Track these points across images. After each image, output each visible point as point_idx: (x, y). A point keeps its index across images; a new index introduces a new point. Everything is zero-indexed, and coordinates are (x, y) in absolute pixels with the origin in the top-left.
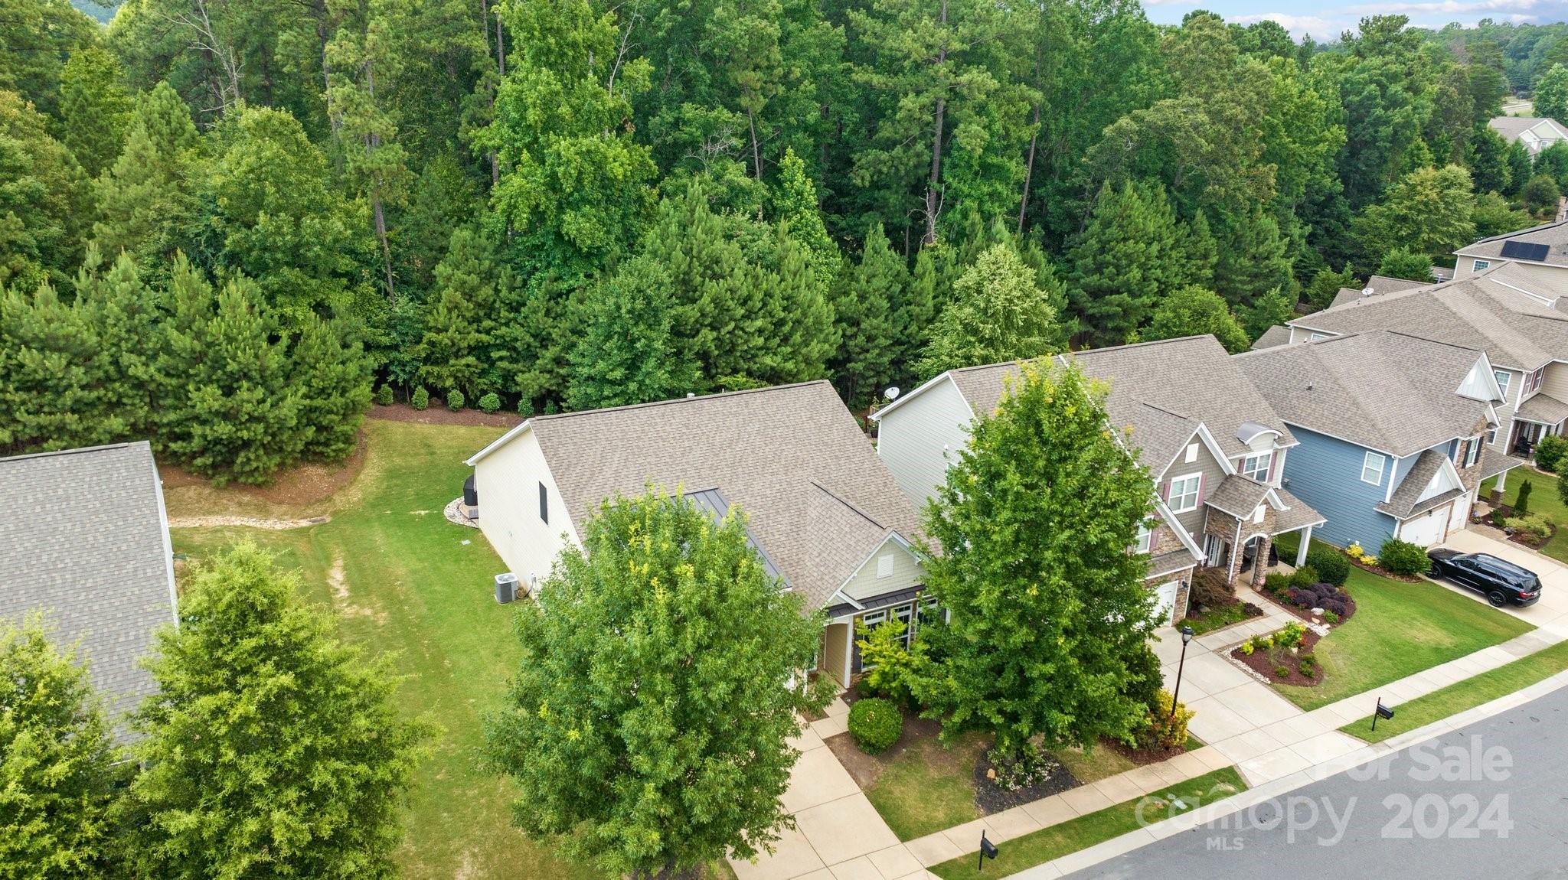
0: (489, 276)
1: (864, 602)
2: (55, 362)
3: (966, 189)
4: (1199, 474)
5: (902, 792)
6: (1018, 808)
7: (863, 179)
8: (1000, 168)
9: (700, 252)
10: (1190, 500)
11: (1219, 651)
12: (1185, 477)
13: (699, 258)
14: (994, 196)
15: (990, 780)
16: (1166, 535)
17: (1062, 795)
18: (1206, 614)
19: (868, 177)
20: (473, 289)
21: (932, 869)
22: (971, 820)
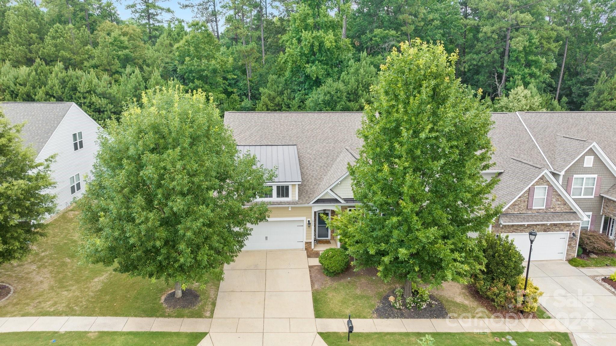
0: (282, 93)
1: (347, 200)
2: (104, 101)
3: (516, 71)
4: (596, 176)
5: (333, 296)
6: (399, 320)
7: (465, 68)
8: (536, 62)
9: (362, 81)
10: (588, 191)
11: (594, 278)
12: (585, 176)
13: (362, 83)
14: (532, 75)
15: (389, 302)
16: (557, 200)
17: (433, 320)
18: (593, 259)
19: (467, 66)
20: (274, 98)
21: (321, 334)
22: (365, 317)
